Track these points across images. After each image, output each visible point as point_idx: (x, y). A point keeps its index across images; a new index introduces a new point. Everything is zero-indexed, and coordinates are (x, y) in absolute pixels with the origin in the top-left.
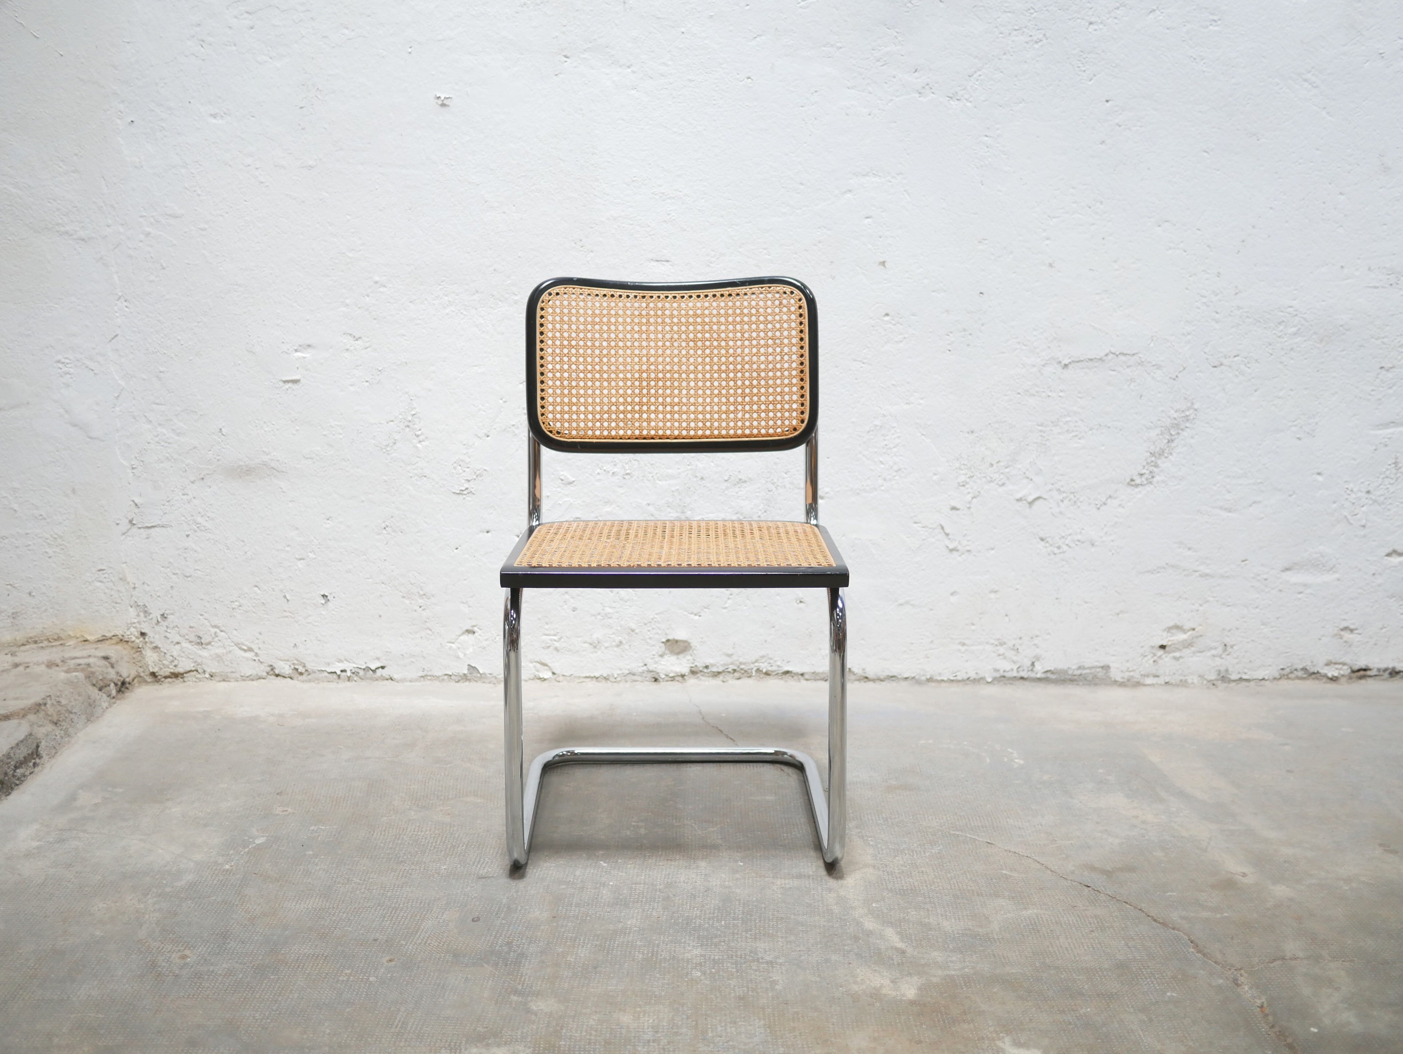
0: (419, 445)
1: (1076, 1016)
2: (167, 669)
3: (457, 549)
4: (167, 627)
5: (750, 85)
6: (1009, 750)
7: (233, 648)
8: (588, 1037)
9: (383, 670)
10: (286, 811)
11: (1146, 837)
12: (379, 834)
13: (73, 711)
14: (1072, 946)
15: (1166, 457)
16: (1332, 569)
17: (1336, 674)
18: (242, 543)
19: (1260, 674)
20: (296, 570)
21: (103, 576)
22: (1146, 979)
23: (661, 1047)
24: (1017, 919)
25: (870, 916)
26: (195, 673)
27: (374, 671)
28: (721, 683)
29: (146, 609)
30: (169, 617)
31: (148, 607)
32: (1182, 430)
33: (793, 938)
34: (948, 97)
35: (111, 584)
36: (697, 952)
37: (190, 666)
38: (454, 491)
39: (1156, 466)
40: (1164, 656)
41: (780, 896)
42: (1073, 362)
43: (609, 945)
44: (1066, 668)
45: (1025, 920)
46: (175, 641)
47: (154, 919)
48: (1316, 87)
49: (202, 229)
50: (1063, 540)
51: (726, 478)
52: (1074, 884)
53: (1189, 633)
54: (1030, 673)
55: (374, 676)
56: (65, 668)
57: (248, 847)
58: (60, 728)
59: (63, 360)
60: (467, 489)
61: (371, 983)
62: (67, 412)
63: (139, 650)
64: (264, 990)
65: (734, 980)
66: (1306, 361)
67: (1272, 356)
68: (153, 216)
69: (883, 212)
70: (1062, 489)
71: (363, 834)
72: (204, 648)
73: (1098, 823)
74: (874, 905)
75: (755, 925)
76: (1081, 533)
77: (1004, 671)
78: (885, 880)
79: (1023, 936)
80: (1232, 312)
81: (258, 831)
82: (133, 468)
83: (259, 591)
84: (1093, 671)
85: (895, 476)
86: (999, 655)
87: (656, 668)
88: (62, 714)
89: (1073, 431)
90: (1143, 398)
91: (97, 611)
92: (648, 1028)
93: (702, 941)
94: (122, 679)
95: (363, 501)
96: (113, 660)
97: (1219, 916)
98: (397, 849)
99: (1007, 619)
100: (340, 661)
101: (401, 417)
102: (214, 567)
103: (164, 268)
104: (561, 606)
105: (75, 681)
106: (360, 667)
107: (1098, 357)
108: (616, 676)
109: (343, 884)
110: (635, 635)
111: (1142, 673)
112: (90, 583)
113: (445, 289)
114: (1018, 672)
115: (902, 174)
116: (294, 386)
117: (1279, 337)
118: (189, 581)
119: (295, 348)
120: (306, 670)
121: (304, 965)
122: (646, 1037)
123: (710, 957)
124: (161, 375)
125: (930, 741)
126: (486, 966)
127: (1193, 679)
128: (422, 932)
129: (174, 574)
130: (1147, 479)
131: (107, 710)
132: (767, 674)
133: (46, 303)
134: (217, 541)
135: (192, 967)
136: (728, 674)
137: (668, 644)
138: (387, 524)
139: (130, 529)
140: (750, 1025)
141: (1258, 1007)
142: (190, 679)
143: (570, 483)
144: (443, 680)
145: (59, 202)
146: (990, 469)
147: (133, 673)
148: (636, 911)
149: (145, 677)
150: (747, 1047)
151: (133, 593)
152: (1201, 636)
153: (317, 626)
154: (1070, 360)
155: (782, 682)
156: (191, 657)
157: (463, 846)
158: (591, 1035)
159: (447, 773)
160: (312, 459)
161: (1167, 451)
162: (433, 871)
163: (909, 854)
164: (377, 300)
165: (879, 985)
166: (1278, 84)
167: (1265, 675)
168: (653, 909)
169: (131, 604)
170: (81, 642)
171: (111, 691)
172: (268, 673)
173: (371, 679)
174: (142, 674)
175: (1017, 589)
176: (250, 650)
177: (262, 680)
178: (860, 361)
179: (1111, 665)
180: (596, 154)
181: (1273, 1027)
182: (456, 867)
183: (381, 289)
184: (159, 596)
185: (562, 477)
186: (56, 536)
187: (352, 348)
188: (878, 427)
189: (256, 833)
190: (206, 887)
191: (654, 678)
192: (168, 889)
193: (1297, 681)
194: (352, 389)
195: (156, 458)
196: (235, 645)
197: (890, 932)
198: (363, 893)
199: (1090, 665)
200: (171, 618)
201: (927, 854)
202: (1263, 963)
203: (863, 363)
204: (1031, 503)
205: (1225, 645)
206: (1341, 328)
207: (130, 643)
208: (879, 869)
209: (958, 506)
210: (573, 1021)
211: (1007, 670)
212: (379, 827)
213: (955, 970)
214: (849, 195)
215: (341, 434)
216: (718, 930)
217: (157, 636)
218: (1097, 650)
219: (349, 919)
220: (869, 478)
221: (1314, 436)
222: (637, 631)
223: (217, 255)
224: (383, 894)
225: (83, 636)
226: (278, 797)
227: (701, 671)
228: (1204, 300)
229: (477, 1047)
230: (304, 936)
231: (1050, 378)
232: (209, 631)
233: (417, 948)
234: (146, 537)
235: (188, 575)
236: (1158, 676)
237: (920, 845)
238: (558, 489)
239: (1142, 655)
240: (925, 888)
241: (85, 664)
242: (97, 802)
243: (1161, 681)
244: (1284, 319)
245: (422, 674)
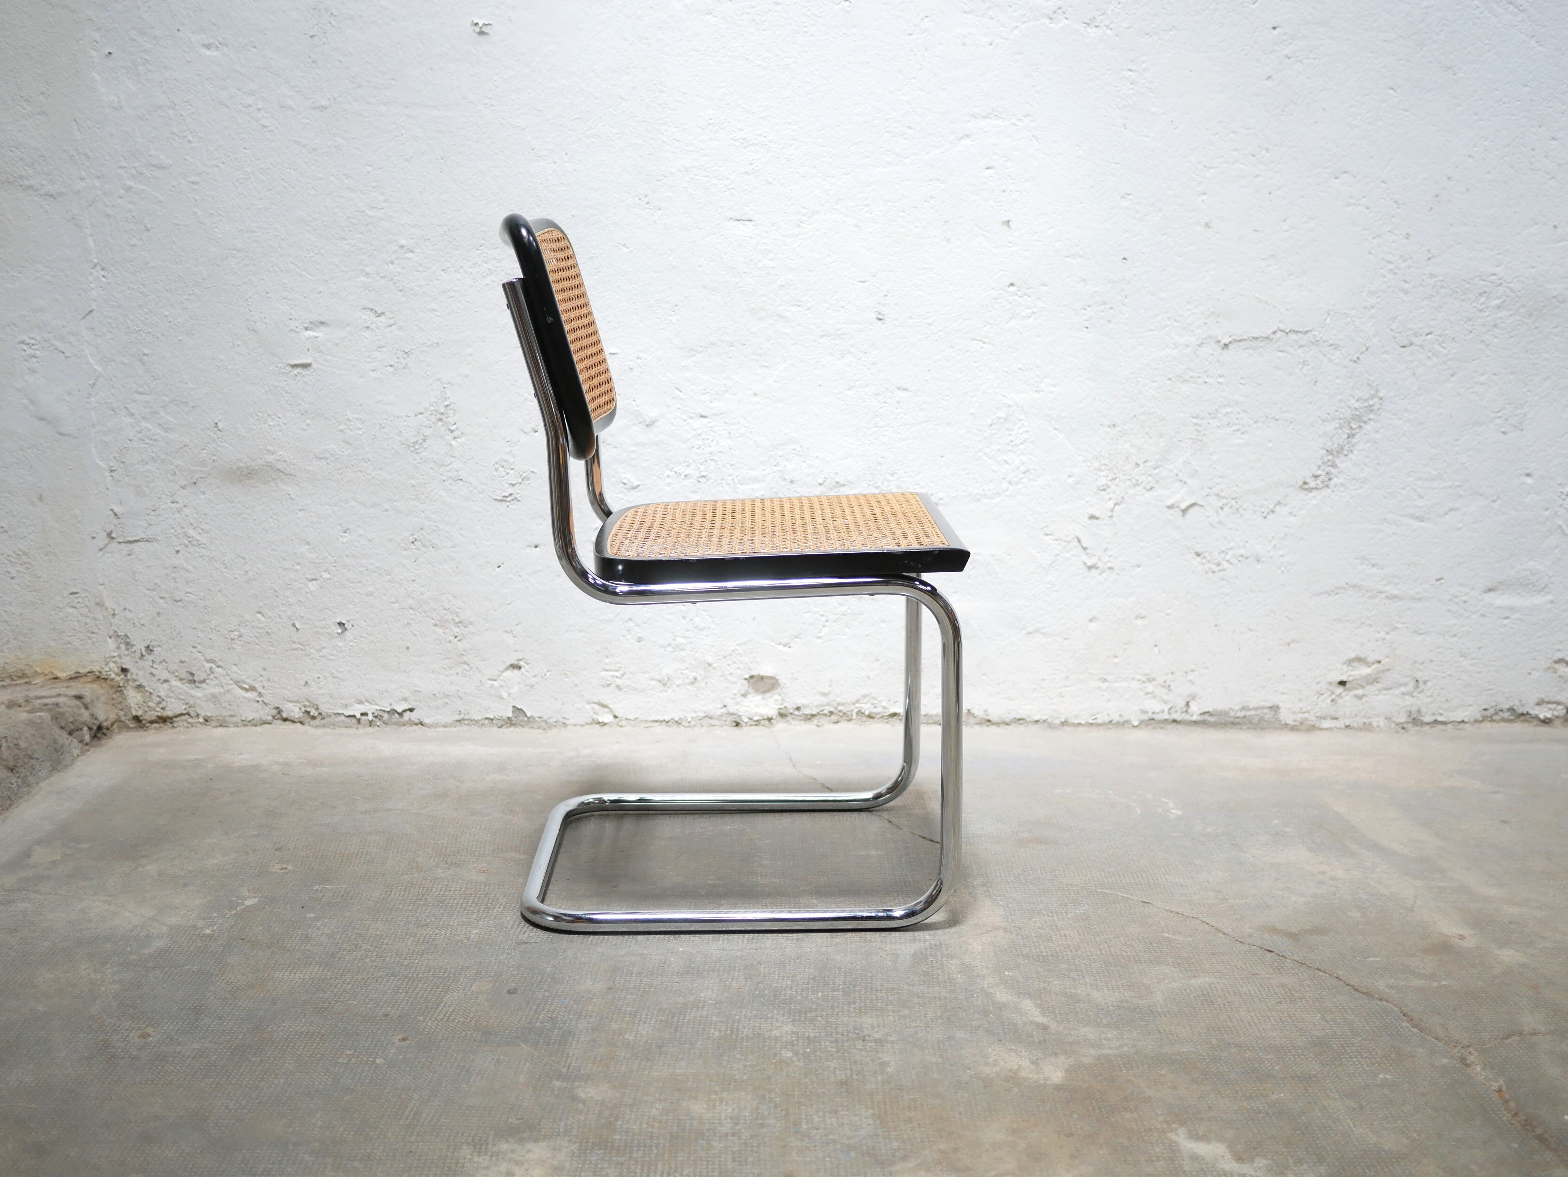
0: (453, 442)
1: (1267, 1103)
2: (153, 712)
3: (499, 567)
4: (153, 662)
5: (849, 9)
6: (1163, 799)
7: (232, 686)
8: (650, 1130)
9: (412, 713)
10: (286, 868)
11: (1337, 896)
12: (397, 894)
13: (34, 756)
14: (1256, 1020)
15: (1346, 456)
16: (1544, 589)
17: (1549, 716)
18: (242, 561)
19: (1459, 716)
20: (307, 593)
21: (77, 601)
22: (1351, 1058)
23: (742, 1141)
24: (1185, 989)
25: (1002, 986)
26: (186, 717)
27: (401, 714)
28: (815, 728)
29: (128, 640)
30: (155, 649)
31: (131, 637)
32: (1365, 422)
33: (907, 1012)
34: (1085, 23)
35: (86, 610)
36: (788, 1028)
37: (180, 708)
38: (495, 497)
39: (1334, 466)
40: (1344, 694)
41: (890, 963)
42: (1235, 340)
43: (678, 1021)
44: (1226, 709)
45: (1196, 989)
46: (163, 679)
47: (112, 991)
48: (1522, 11)
49: (193, 183)
50: (1223, 555)
51: (821, 481)
52: (1253, 948)
53: (1374, 667)
54: (1184, 715)
55: (401, 720)
56: (28, 708)
57: (236, 908)
58: (17, 775)
59: (28, 341)
60: (511, 495)
61: (377, 1066)
62: (32, 402)
63: (120, 689)
64: (242, 1074)
65: (834, 1061)
66: (1512, 339)
67: (1472, 334)
68: (134, 167)
69: (1007, 161)
70: (1221, 494)
71: (378, 894)
72: (198, 687)
73: (1277, 880)
74: (1007, 973)
75: (860, 997)
76: (1244, 546)
77: (1153, 713)
78: (1020, 944)
79: (1194, 1008)
80: (1423, 280)
81: (249, 891)
82: (112, 471)
83: (263, 619)
84: (1259, 712)
85: (1022, 479)
86: (1147, 694)
87: (737, 710)
88: (19, 758)
89: (1234, 425)
90: (1317, 384)
91: (69, 643)
92: (726, 1119)
93: (794, 1016)
94: (98, 723)
95: (387, 510)
96: (87, 700)
97: (1435, 984)
98: (419, 911)
99: (1156, 649)
100: (360, 702)
101: (432, 408)
102: (209, 590)
103: (148, 230)
104: (624, 636)
105: (39, 721)
106: (384, 709)
107: (1264, 335)
108: (689, 720)
109: (349, 951)
110: (713, 671)
111: (1318, 714)
112: (61, 608)
113: (485, 255)
114: (1170, 713)
115: (1030, 115)
116: (305, 372)
117: (1480, 311)
118: (179, 606)
119: (305, 325)
120: (320, 714)
121: (295, 1044)
122: (723, 1130)
123: (804, 1034)
124: (145, 358)
125: (1068, 791)
126: (523, 1045)
127: (1378, 722)
128: (444, 1006)
129: (162, 598)
130: (1323, 482)
131: (79, 759)
132: (870, 717)
133: (7, 272)
134: (212, 558)
135: (154, 1047)
136: (824, 717)
137: (752, 681)
138: (415, 536)
139: (108, 543)
140: (855, 1115)
141: (1495, 1091)
142: (180, 724)
143: (635, 488)
144: (483, 724)
145: (23, 150)
146: (1136, 470)
147: (112, 717)
148: (712, 981)
149: (127, 722)
150: (851, 1142)
151: (112, 621)
152: (1388, 670)
153: (332, 660)
154: (1230, 339)
155: (888, 726)
156: (182, 697)
157: (499, 908)
158: (653, 1127)
159: (483, 827)
160: (325, 459)
161: (1346, 448)
162: (462, 936)
163: (1048, 915)
164: (403, 268)
165: (1016, 1067)
166: (1478, 7)
167: (1464, 716)
168: (733, 979)
169: (110, 634)
170: (50, 679)
171: (83, 735)
172: (274, 717)
173: (397, 724)
174: (123, 718)
175: (1168, 615)
176: (253, 689)
177: (267, 726)
178: (980, 341)
179: (1281, 705)
180: (664, 91)
181: (1516, 1114)
182: (490, 931)
183: (409, 255)
184: (143, 625)
185: (624, 481)
186: (20, 553)
187: (373, 326)
188: (1002, 420)
189: (247, 894)
190: (180, 954)
191: (735, 722)
192: (132, 957)
193: (1503, 724)
194: (373, 374)
195: (140, 459)
196: (235, 683)
197: (1027, 1004)
198: (374, 961)
199: (1256, 706)
200: (157, 650)
201: (1070, 915)
202: (1496, 1039)
203: (984, 343)
204: (1184, 511)
205: (1417, 681)
206: (1554, 300)
207: (108, 681)
208: (1011, 933)
209: (1097, 515)
210: (631, 1111)
211: (1157, 711)
212: (397, 887)
213: (1110, 1049)
214: (966, 142)
215: (361, 429)
216: (813, 1002)
217: (141, 673)
218: (1263, 687)
219: (354, 991)
220: (991, 481)
221: (1522, 430)
222: (714, 666)
223: (212, 214)
224: (399, 962)
225: (53, 673)
226: (277, 853)
227: (791, 714)
228: (1391, 266)
229: (508, 1142)
230: (296, 1011)
231: (1207, 360)
232: (203, 666)
233: (438, 1025)
234: (127, 553)
235: (178, 599)
236: (1336, 719)
237: (1061, 905)
238: (620, 495)
239: (1318, 692)
240: (1069, 953)
241: (53, 704)
242: (55, 858)
243: (1340, 724)
244: (1487, 290)
245: (457, 717)
